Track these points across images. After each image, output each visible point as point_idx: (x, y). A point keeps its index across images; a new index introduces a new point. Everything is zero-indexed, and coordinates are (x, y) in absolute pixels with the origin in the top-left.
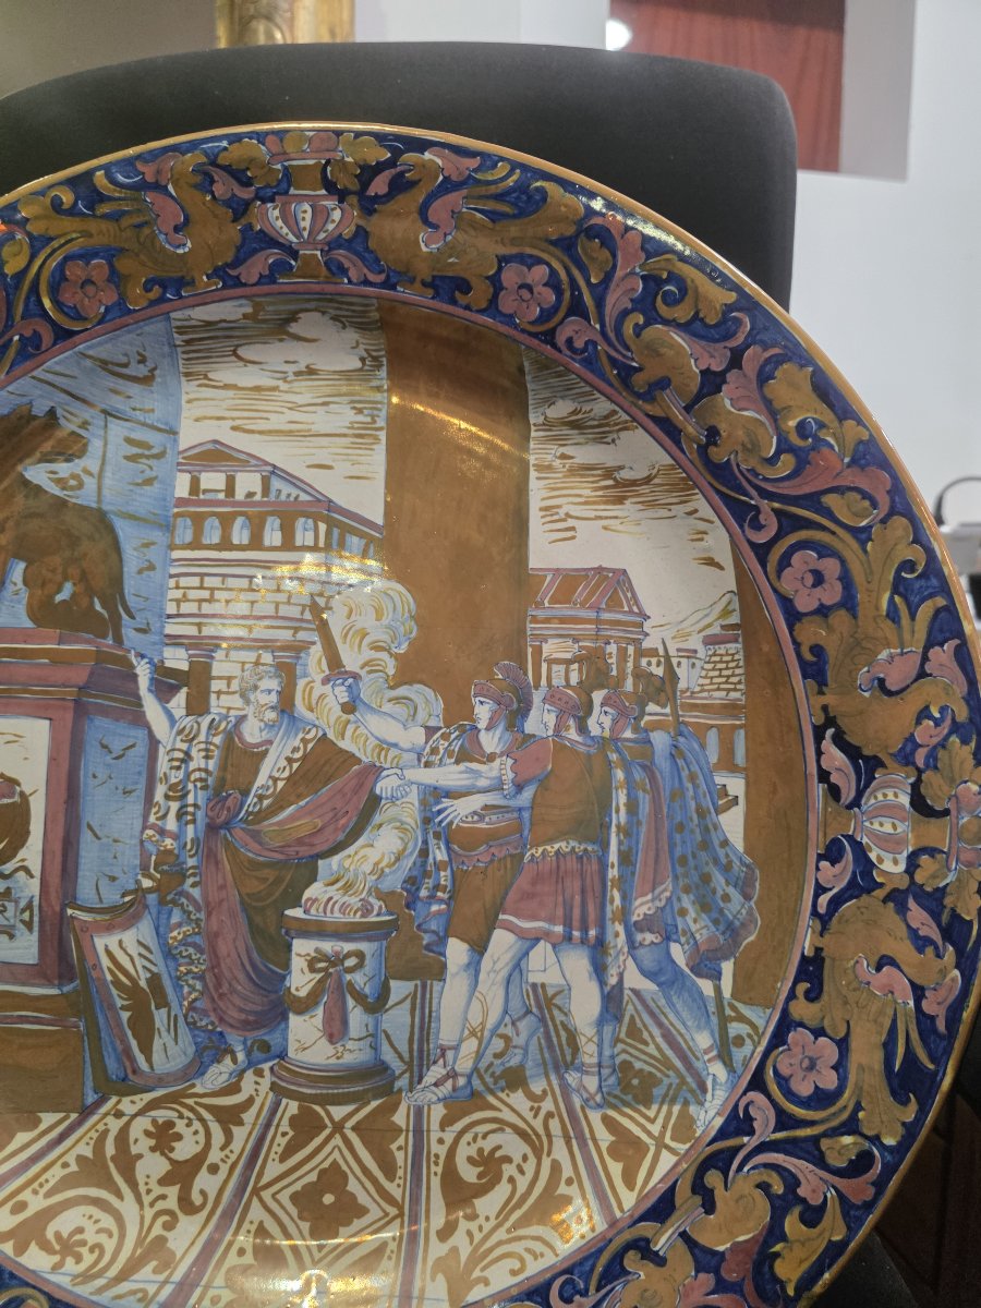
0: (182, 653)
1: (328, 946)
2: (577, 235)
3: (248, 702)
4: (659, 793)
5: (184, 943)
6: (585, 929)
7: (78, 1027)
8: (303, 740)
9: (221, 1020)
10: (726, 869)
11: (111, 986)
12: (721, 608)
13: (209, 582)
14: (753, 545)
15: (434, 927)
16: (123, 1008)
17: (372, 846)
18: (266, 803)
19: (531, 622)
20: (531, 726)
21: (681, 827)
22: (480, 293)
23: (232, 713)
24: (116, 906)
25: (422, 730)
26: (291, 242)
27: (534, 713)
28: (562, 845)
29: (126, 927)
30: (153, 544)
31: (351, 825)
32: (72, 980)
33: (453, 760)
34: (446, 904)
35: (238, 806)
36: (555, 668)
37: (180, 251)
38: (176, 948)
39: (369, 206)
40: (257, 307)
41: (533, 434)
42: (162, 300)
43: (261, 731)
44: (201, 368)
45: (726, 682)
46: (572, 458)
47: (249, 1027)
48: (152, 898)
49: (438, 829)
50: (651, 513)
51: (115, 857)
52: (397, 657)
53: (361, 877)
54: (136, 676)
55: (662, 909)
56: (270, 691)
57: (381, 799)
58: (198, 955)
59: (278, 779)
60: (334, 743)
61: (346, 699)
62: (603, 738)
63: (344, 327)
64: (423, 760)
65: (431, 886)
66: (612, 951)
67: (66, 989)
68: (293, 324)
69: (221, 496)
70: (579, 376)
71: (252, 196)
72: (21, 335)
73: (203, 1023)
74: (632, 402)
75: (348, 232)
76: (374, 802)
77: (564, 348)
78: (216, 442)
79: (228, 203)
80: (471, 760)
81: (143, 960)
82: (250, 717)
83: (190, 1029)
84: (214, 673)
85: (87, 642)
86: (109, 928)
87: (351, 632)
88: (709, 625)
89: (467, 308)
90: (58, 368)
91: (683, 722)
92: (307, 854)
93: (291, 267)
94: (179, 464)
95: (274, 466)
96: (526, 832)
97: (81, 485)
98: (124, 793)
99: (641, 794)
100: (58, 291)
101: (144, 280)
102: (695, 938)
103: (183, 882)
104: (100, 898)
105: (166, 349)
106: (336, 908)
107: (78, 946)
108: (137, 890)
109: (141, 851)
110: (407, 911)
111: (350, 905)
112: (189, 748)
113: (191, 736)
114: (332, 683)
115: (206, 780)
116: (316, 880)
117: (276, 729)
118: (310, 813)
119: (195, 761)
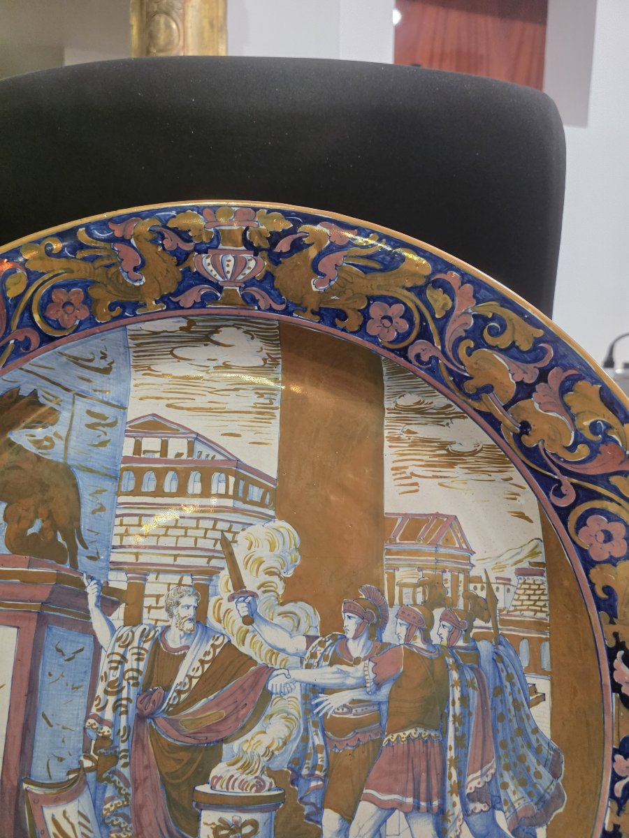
0: (122, 576)
1: (229, 816)
2: (426, 285)
3: (171, 615)
4: (485, 690)
5: (115, 814)
6: (429, 801)
8: (213, 645)
10: (537, 751)
12: (530, 549)
13: (145, 521)
14: (556, 508)
15: (312, 800)
17: (265, 732)
18: (183, 696)
19: (386, 555)
20: (388, 636)
21: (502, 718)
22: (354, 321)
23: (159, 624)
24: (61, 783)
25: (304, 639)
26: (218, 281)
27: (389, 626)
28: (411, 732)
29: (70, 799)
30: (106, 491)
31: (249, 715)
33: (328, 663)
34: (322, 780)
35: (161, 701)
36: (405, 590)
37: (137, 284)
38: (109, 818)
39: (276, 259)
40: (191, 323)
41: (386, 415)
42: (121, 316)
43: (181, 638)
44: (146, 363)
45: (534, 605)
46: (416, 433)
49: (317, 719)
50: (475, 476)
51: (63, 741)
52: (285, 580)
53: (256, 758)
54: (86, 594)
55: (489, 783)
56: (188, 607)
57: (272, 694)
58: (126, 824)
59: (193, 677)
60: (236, 649)
61: (247, 613)
62: (442, 646)
63: (253, 338)
64: (305, 663)
65: (310, 765)
66: (450, 818)
68: (215, 335)
69: (157, 456)
70: (423, 379)
71: (192, 248)
72: (16, 340)
74: (464, 400)
75: (259, 276)
76: (267, 696)
77: (413, 360)
78: (154, 415)
79: (173, 253)
80: (342, 663)
81: (82, 827)
82: (173, 627)
84: (147, 592)
85: (51, 566)
86: (56, 801)
87: (251, 561)
88: (520, 561)
89: (344, 330)
90: (41, 363)
91: (502, 634)
92: (215, 739)
93: (217, 297)
94: (126, 431)
95: (198, 434)
96: (384, 722)
97: (53, 445)
98: (73, 689)
99: (471, 690)
100: (45, 309)
101: (109, 303)
102: (514, 807)
103: (116, 763)
104: (50, 776)
105: (122, 350)
106: (237, 784)
107: (31, 815)
108: (79, 769)
109: (84, 736)
110: (291, 787)
111: (247, 782)
112: (125, 652)
113: (127, 642)
114: (236, 600)
115: (137, 678)
116: (221, 761)
117: (192, 636)
118: (218, 705)
119: (129, 662)
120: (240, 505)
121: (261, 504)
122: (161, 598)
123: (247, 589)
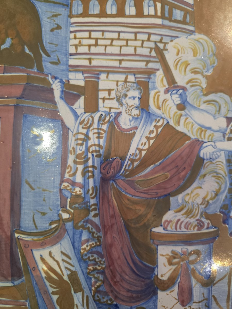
0: (80, 76)
1: (179, 249)
3: (121, 104)
5: (91, 252)
7: (25, 305)
8: (155, 126)
9: (116, 297)
11: (45, 280)
13: (94, 35)
16: (53, 293)
18: (136, 164)
23: (113, 111)
24: (46, 231)
25: (224, 120)
29: (54, 243)
30: (60, 15)
31: (188, 175)
32: (20, 277)
35: (119, 167)
38: (86, 255)
43: (130, 121)
47: (134, 301)
48: (69, 225)
51: (44, 200)
52: (207, 77)
53: (196, 206)
54: (52, 90)
56: (134, 98)
58: (100, 259)
59: (142, 150)
60: (174, 129)
61: (179, 102)
64: (227, 137)
67: (16, 283)
73: (105, 300)
76: (200, 162)
81: (65, 263)
82: (124, 113)
83: (97, 304)
84: (100, 87)
85: (21, 71)
86: (43, 245)
87: (179, 64)
92: (163, 194)
103: (88, 214)
104: (36, 227)
106: (183, 226)
107: (23, 257)
108: (59, 220)
109: (61, 196)
110: (223, 225)
111: (190, 223)
112: (88, 133)
113: (89, 125)
114: (170, 93)
115: (99, 151)
116: (170, 210)
117: (139, 120)
118: (163, 169)
119: (92, 139)
120: (167, 23)
121: (184, 22)
122: (112, 92)
123: (179, 84)
